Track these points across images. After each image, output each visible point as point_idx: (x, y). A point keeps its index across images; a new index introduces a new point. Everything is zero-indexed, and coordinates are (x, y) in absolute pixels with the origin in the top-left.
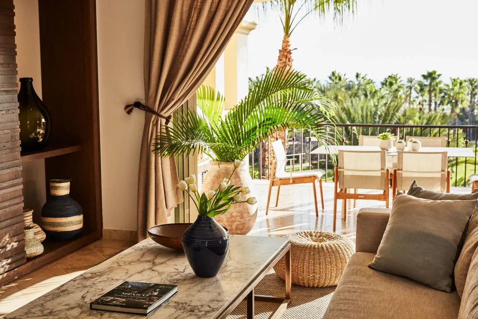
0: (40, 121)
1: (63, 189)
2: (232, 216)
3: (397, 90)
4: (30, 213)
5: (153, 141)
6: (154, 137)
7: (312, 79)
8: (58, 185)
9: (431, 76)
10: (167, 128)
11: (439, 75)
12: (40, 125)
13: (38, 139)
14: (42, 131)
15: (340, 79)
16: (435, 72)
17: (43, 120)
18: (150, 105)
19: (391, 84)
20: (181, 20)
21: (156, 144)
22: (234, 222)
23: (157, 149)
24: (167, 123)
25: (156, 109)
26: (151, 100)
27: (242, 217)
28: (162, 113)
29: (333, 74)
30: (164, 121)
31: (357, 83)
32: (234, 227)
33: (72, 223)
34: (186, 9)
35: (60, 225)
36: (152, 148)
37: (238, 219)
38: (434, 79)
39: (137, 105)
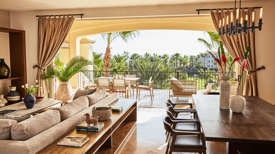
0: (6, 70)
1: (14, 89)
2: (64, 97)
3: (166, 60)
4: (3, 95)
5: (40, 76)
6: (40, 75)
7: (139, 56)
8: (12, 88)
9: (177, 55)
10: (44, 72)
11: (179, 55)
12: (6, 71)
13: (5, 75)
14: (6, 73)
15: (148, 55)
16: (178, 54)
17: (7, 70)
18: (39, 66)
19: (165, 57)
20: (47, 43)
21: (41, 77)
22: (65, 98)
23: (41, 78)
24: (44, 71)
25: (41, 67)
26: (39, 65)
27: (67, 97)
28: (42, 68)
29: (146, 54)
30: (43, 70)
31: (154, 57)
32: (65, 99)
33: (16, 98)
34: (48, 40)
35: (12, 99)
36: (39, 78)
37: (66, 97)
38: (178, 56)
39: (36, 66)
